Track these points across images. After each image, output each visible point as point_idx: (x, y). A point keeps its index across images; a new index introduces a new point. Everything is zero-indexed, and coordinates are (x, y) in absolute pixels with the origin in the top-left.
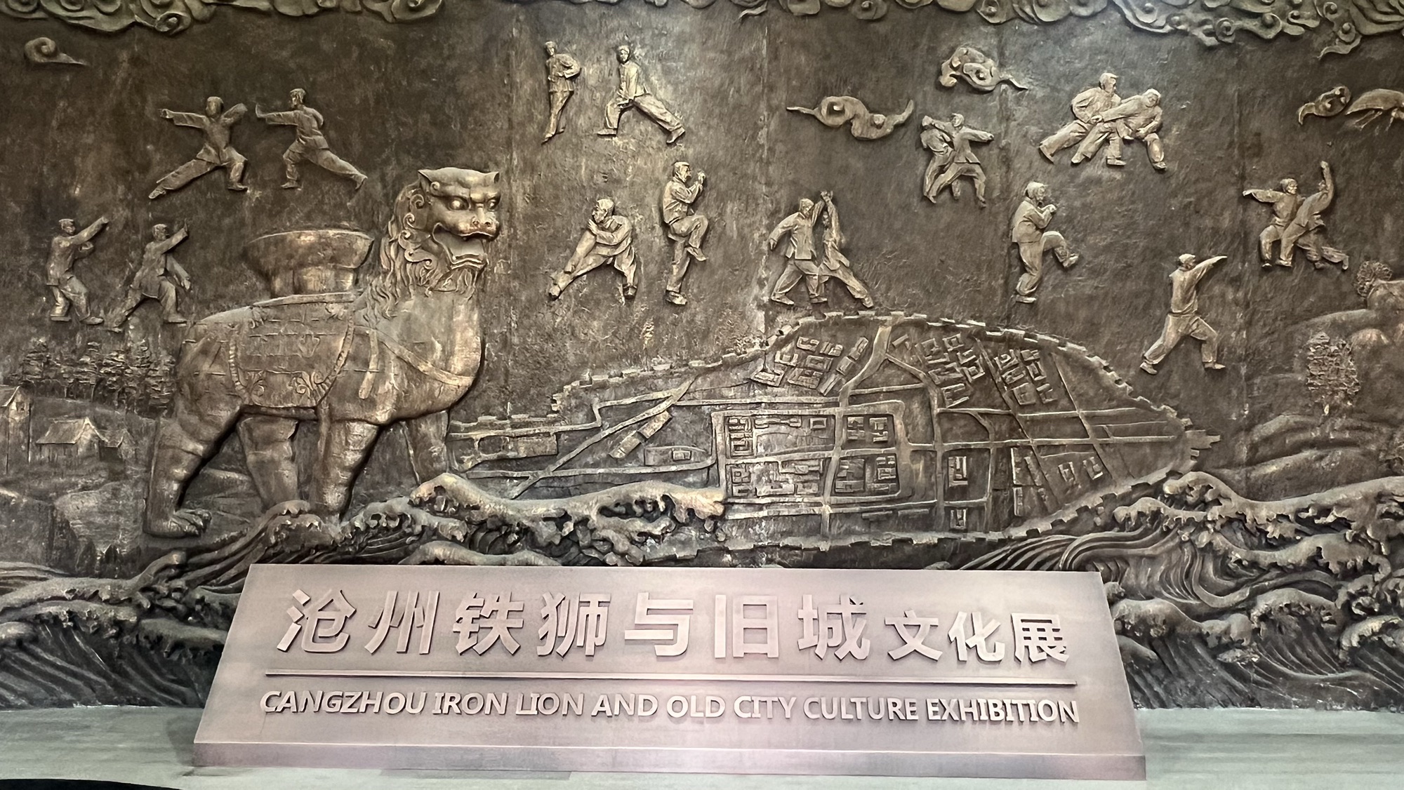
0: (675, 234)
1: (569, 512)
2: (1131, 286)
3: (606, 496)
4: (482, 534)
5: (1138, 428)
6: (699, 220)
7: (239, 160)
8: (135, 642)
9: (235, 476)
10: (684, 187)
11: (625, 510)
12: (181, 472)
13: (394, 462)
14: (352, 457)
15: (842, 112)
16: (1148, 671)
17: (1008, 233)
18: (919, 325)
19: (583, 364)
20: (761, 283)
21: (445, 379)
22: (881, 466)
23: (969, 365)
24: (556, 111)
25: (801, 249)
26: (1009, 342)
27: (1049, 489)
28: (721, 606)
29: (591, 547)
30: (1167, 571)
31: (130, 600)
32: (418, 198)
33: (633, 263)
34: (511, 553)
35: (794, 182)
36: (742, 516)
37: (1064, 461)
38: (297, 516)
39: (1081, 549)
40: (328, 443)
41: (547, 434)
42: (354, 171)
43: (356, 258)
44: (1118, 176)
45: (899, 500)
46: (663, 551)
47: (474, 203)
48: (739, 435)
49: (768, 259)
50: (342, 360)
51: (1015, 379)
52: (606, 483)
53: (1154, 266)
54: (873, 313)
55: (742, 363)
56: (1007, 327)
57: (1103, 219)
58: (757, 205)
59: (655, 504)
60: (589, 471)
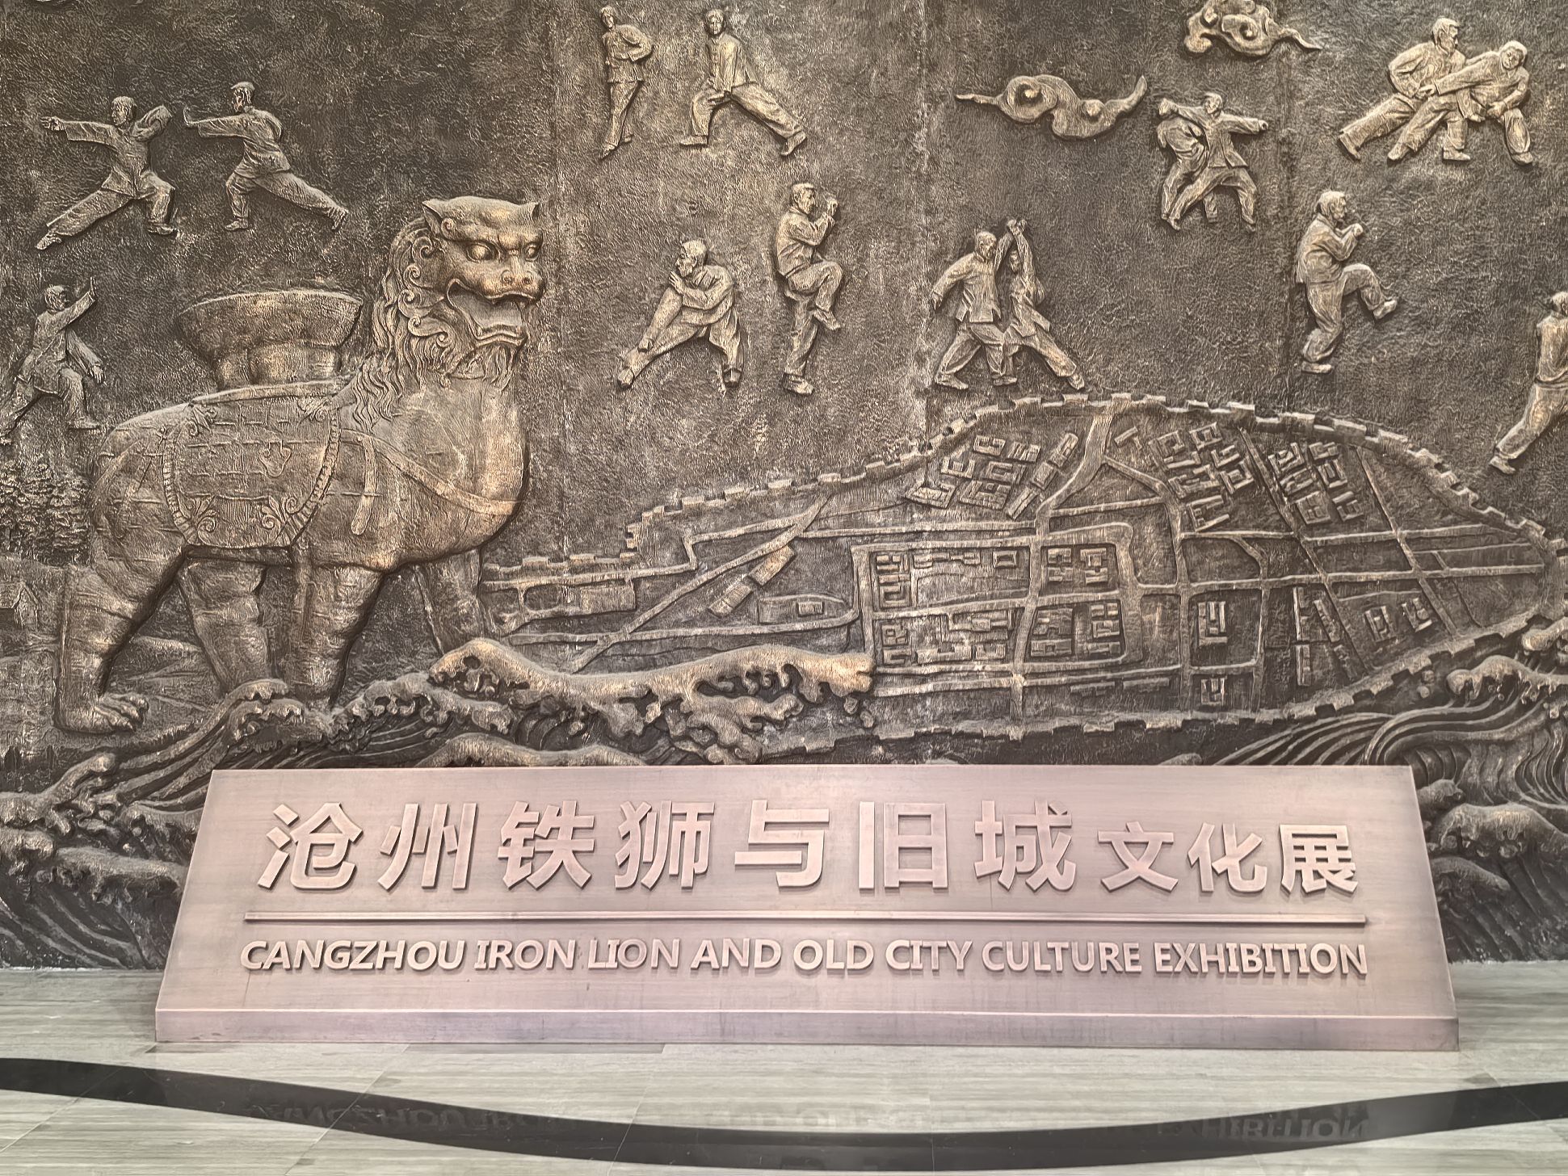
0: (794, 291)
1: (654, 690)
2: (1477, 342)
3: (706, 666)
4: (534, 722)
5: (1485, 554)
6: (830, 268)
7: (163, 189)
8: (51, 880)
9: (177, 645)
10: (806, 222)
11: (729, 685)
12: (102, 642)
13: (405, 624)
14: (343, 618)
15: (1038, 98)
16: (1498, 907)
17: (1289, 272)
18: (1152, 411)
19: (668, 481)
20: (920, 360)
21: (473, 505)
22: (1097, 618)
23: (1229, 467)
24: (617, 111)
25: (979, 309)
26: (1291, 431)
27: (1350, 646)
28: (867, 818)
29: (686, 737)
30: (1527, 762)
31: (41, 822)
32: (424, 242)
33: (736, 335)
34: (575, 747)
35: (968, 208)
36: (899, 691)
37: (1373, 605)
38: (268, 702)
39: (1397, 732)
40: (309, 599)
41: (621, 582)
42: (329, 202)
43: (337, 332)
44: (1458, 175)
45: (1126, 665)
46: (787, 742)
47: (506, 250)
48: (892, 577)
49: (929, 323)
50: (325, 479)
51: (1300, 486)
52: (706, 648)
53: (1512, 312)
54: (1085, 397)
55: (894, 476)
56: (1289, 409)
57: (1436, 243)
58: (913, 244)
59: (774, 677)
60: (681, 632)
